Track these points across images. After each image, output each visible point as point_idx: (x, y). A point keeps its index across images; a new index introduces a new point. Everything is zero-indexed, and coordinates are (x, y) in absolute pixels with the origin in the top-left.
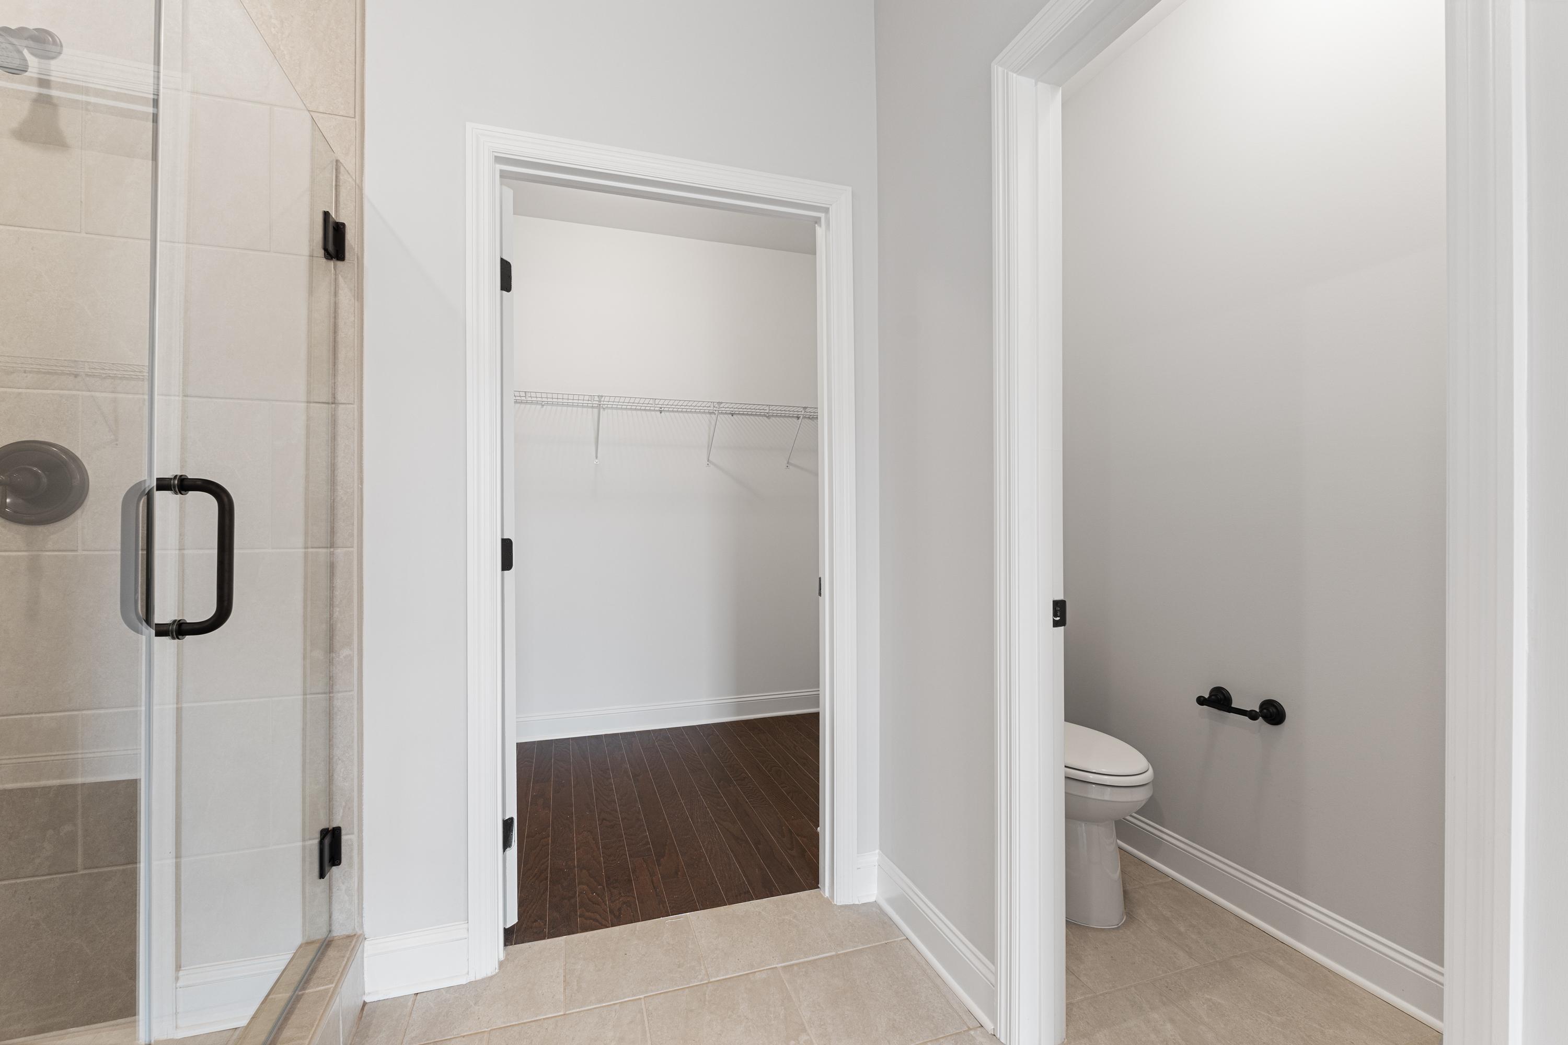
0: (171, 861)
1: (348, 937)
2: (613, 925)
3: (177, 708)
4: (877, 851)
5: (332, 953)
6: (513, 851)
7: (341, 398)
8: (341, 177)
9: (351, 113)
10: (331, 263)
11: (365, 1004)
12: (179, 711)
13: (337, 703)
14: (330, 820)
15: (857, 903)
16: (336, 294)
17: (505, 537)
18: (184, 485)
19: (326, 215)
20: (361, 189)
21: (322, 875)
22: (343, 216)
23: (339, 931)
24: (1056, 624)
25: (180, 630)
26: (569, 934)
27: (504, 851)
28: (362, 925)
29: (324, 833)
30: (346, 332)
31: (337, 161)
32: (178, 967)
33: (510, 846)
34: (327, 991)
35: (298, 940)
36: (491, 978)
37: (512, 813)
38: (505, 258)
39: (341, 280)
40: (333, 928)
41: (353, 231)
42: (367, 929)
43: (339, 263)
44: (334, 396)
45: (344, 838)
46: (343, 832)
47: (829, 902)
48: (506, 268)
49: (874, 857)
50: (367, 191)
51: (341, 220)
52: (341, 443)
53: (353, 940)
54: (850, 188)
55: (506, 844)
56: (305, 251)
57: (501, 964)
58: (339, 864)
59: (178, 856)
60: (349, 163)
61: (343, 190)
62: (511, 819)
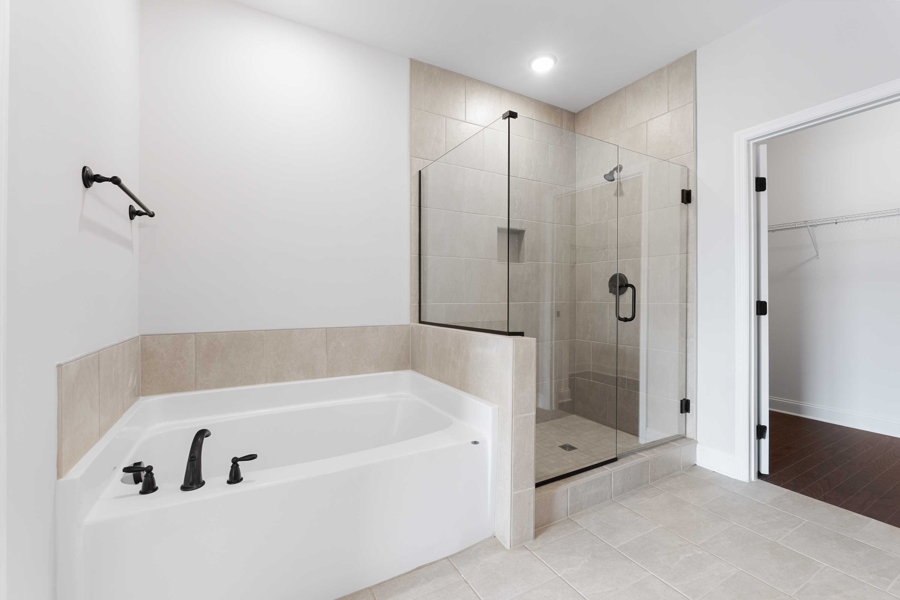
1: (692, 440)
3: (647, 349)
5: (684, 440)
6: (765, 441)
9: (693, 150)
10: (687, 204)
11: (696, 465)
12: (647, 350)
14: (686, 397)
16: (688, 214)
17: (760, 301)
21: (682, 413)
22: (692, 188)
23: (689, 435)
27: (759, 438)
28: (697, 439)
29: (683, 400)
32: (647, 426)
33: (764, 438)
34: (684, 446)
36: (744, 482)
37: (765, 422)
38: (760, 176)
39: (690, 210)
40: (686, 433)
41: (694, 191)
42: (699, 440)
43: (690, 204)
45: (691, 404)
46: (691, 402)
48: (760, 181)
51: (689, 189)
52: (690, 267)
53: (694, 442)
55: (761, 436)
57: (751, 482)
58: (688, 412)
59: (647, 393)
60: (692, 168)
61: (690, 179)
62: (765, 427)
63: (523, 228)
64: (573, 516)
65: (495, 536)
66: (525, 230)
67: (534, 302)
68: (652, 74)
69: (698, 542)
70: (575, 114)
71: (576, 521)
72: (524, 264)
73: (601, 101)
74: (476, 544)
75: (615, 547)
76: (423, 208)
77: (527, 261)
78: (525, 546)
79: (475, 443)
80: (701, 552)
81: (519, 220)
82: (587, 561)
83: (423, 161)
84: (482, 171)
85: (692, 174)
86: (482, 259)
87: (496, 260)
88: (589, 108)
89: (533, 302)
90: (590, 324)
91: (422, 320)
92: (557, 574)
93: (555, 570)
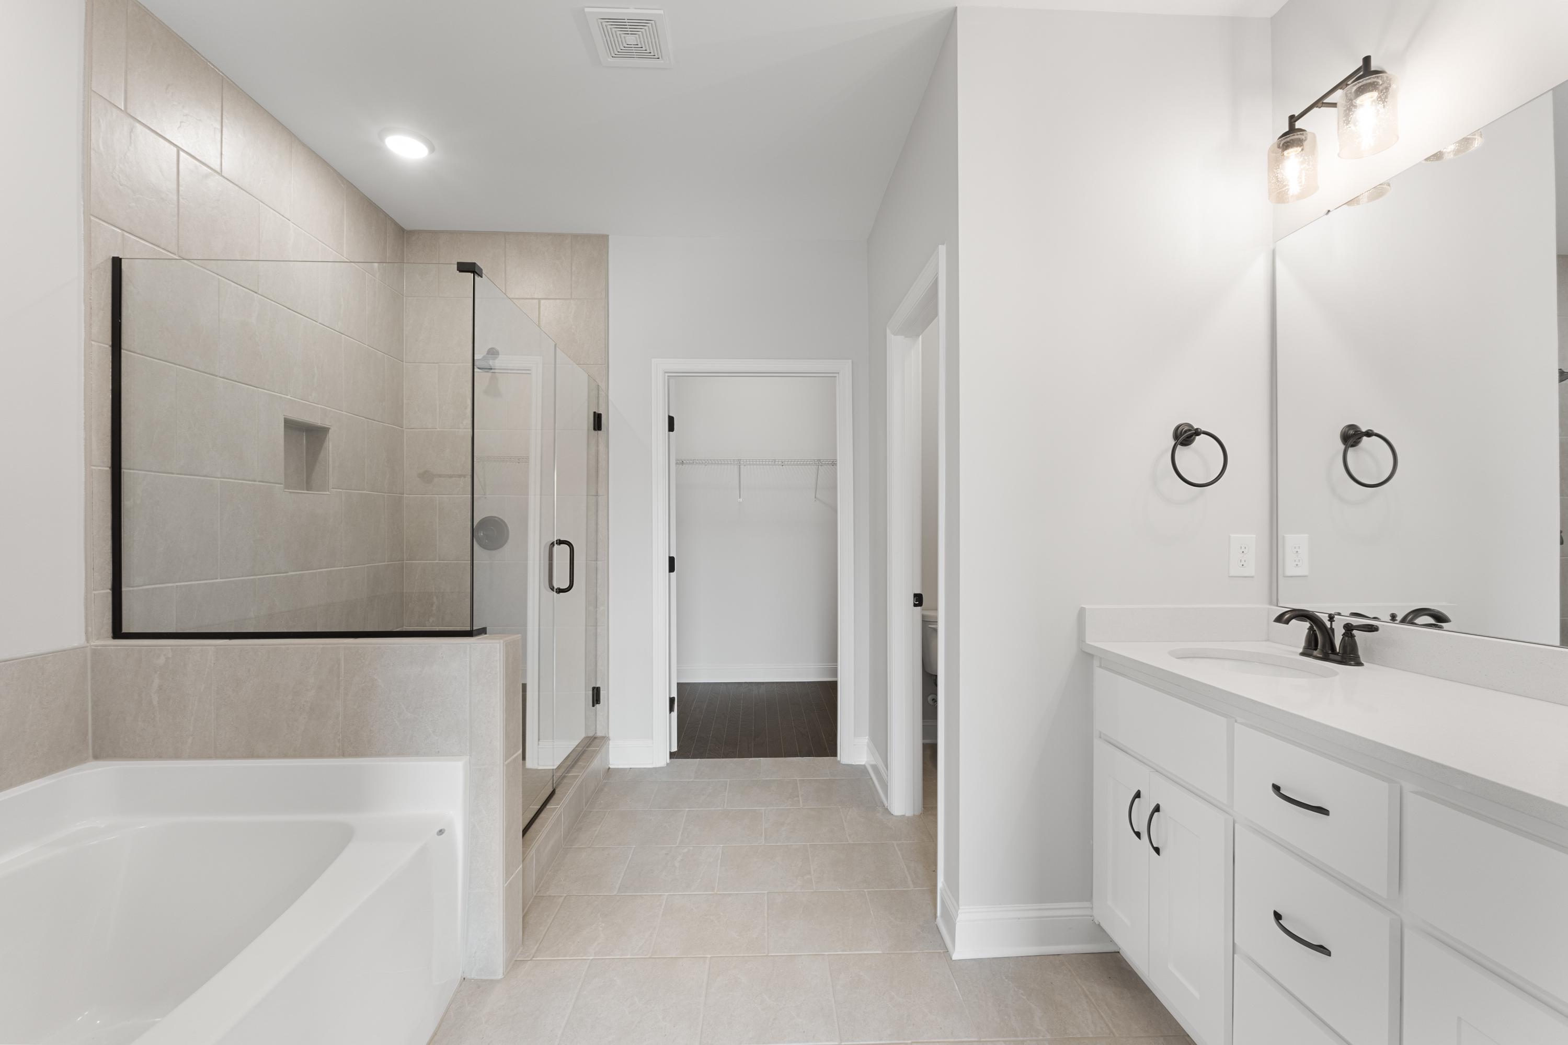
0: (537, 693)
1: (603, 737)
2: (723, 758)
4: (867, 737)
5: (596, 740)
6: (675, 714)
7: (600, 493)
8: (600, 392)
9: (604, 362)
10: (596, 432)
11: (609, 768)
13: (599, 631)
14: (596, 684)
15: (853, 764)
16: (598, 446)
17: (671, 556)
18: (560, 542)
19: (595, 413)
20: (608, 396)
21: (593, 706)
22: (602, 411)
23: (599, 734)
24: (915, 605)
25: (560, 591)
26: (701, 758)
27: (670, 713)
28: (608, 734)
29: (594, 688)
30: (602, 463)
31: (598, 385)
32: (539, 740)
33: (673, 711)
34: (596, 750)
35: (583, 736)
36: (663, 767)
37: (674, 694)
38: (671, 415)
39: (600, 439)
40: (597, 732)
41: (605, 417)
42: (611, 735)
43: (599, 432)
44: (597, 492)
45: (602, 692)
46: (601, 690)
47: (839, 762)
48: (671, 420)
49: (865, 740)
50: (610, 398)
51: (599, 413)
53: (605, 739)
54: (850, 361)
55: (671, 709)
56: (585, 427)
57: (667, 764)
58: (599, 703)
60: (603, 386)
61: (601, 399)
62: (674, 698)
63: (326, 423)
64: (538, 892)
65: (464, 979)
66: (329, 428)
67: (344, 567)
68: (549, 234)
69: (676, 843)
70: (404, 232)
71: (548, 893)
72: (328, 493)
73: (461, 233)
74: (450, 1005)
75: (615, 893)
76: (125, 351)
77: (333, 488)
78: (518, 961)
79: (441, 833)
80: (686, 850)
81: (319, 406)
82: (603, 925)
83: (123, 235)
84: (255, 294)
85: (602, 393)
86: (255, 481)
87: (280, 484)
88: (435, 233)
89: (342, 568)
90: (435, 598)
91: (125, 630)
92: (588, 959)
93: (582, 957)
